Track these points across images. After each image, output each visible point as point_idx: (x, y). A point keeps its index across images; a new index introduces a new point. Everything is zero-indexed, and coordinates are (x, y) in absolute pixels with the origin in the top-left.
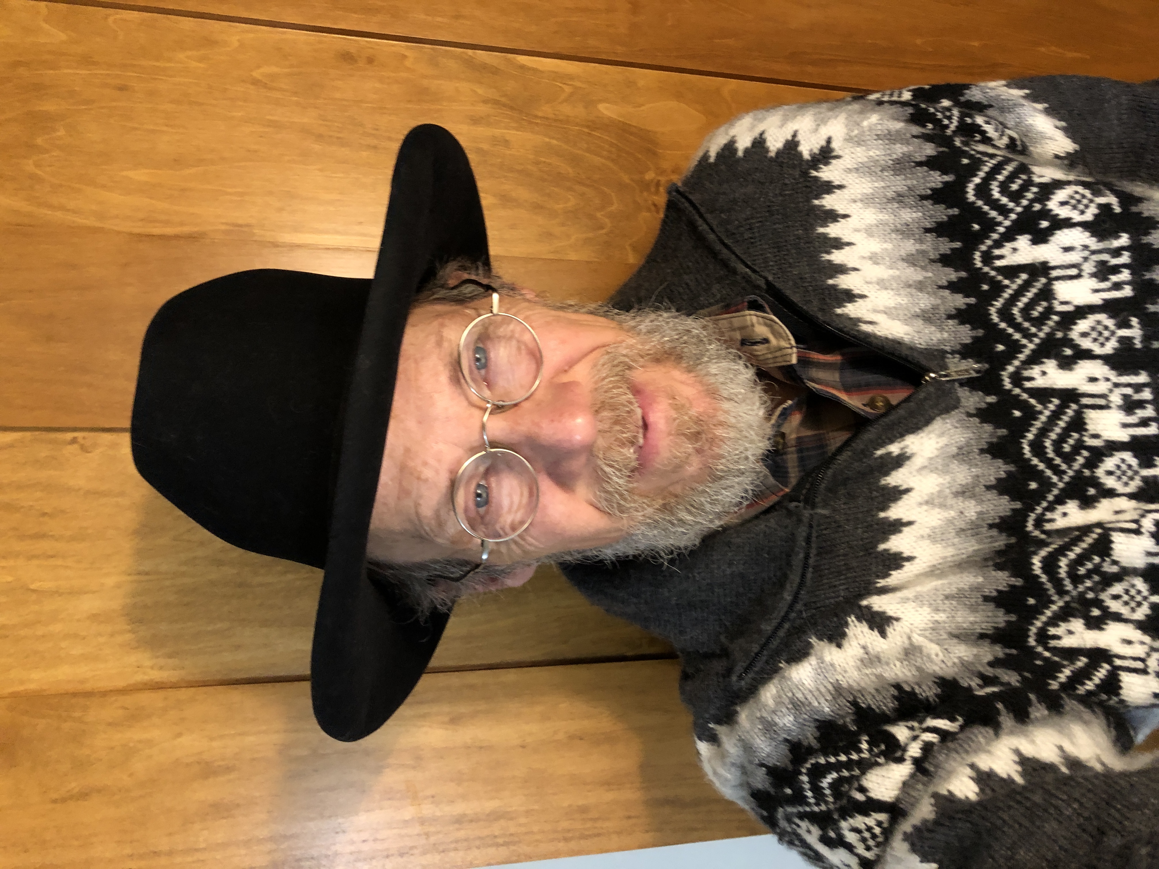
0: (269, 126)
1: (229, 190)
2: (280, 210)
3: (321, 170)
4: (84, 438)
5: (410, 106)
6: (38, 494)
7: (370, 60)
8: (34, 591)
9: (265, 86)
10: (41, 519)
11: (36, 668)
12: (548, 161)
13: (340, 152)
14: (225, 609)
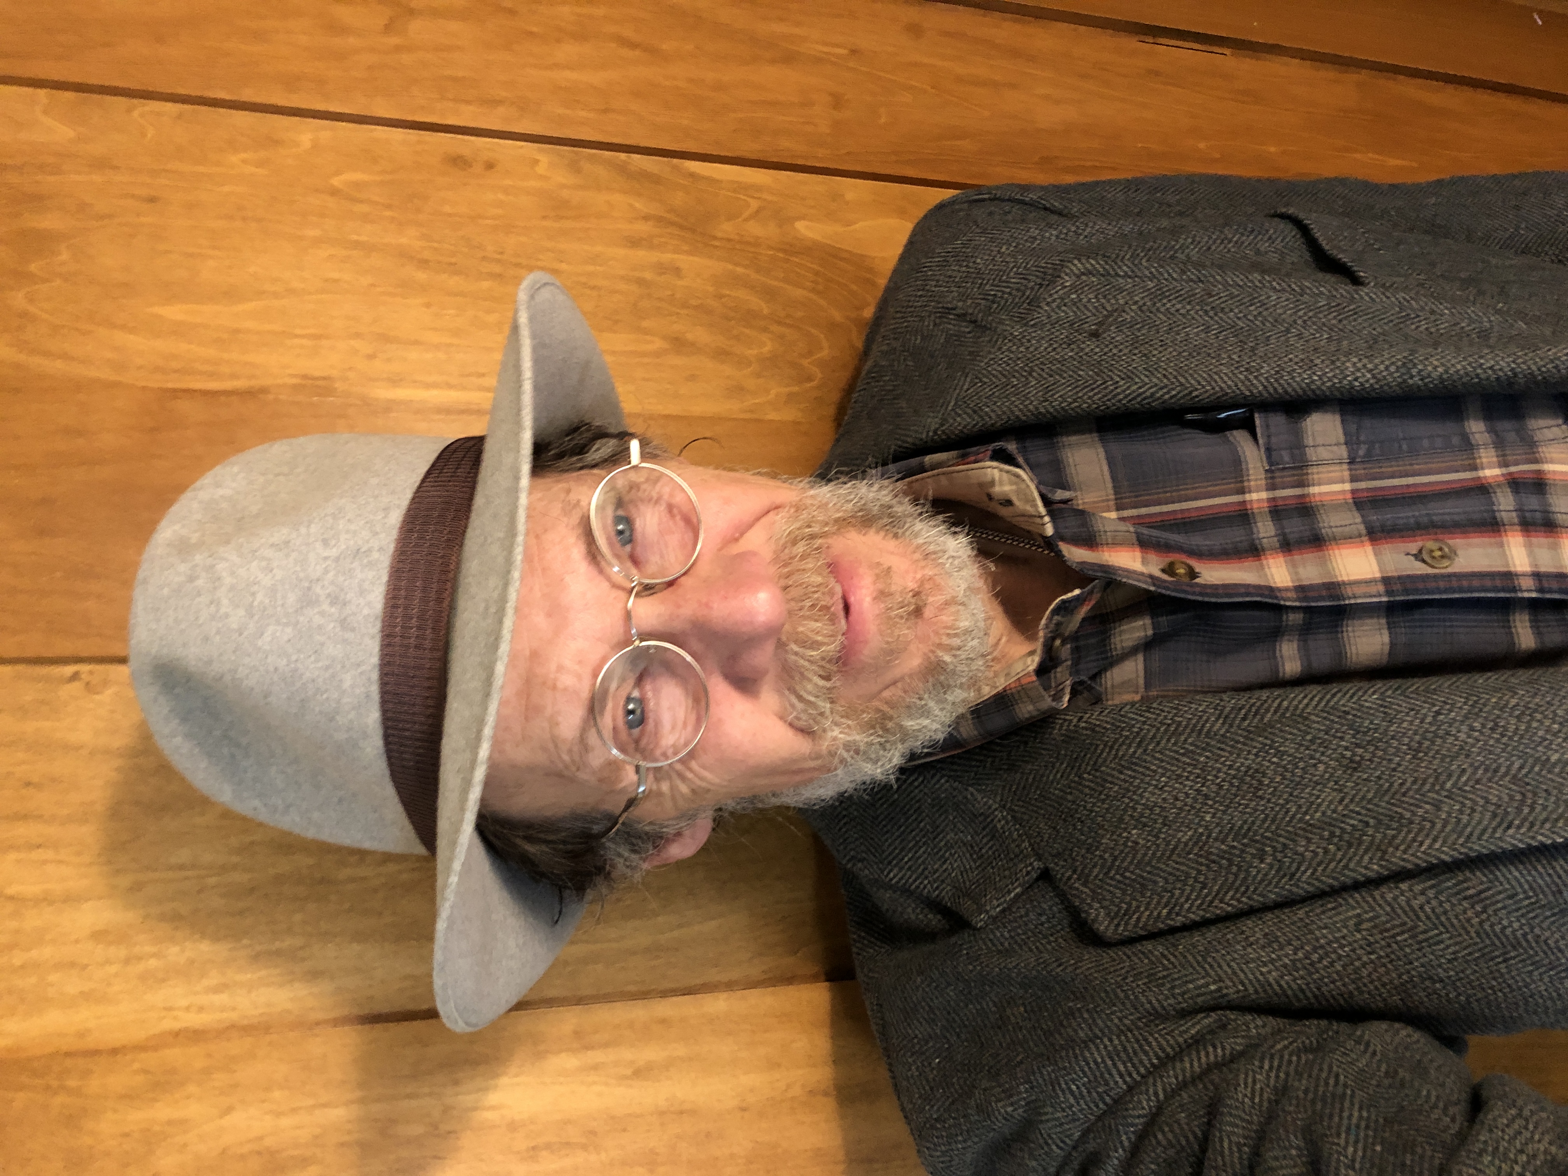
0: (354, 248)
1: (298, 331)
2: (372, 357)
3: (428, 305)
4: (90, 673)
5: (544, 223)
6: (20, 756)
7: (490, 166)
8: (12, 899)
9: (348, 197)
10: (24, 791)
11: (13, 1015)
12: (733, 294)
13: (454, 282)
14: (298, 917)
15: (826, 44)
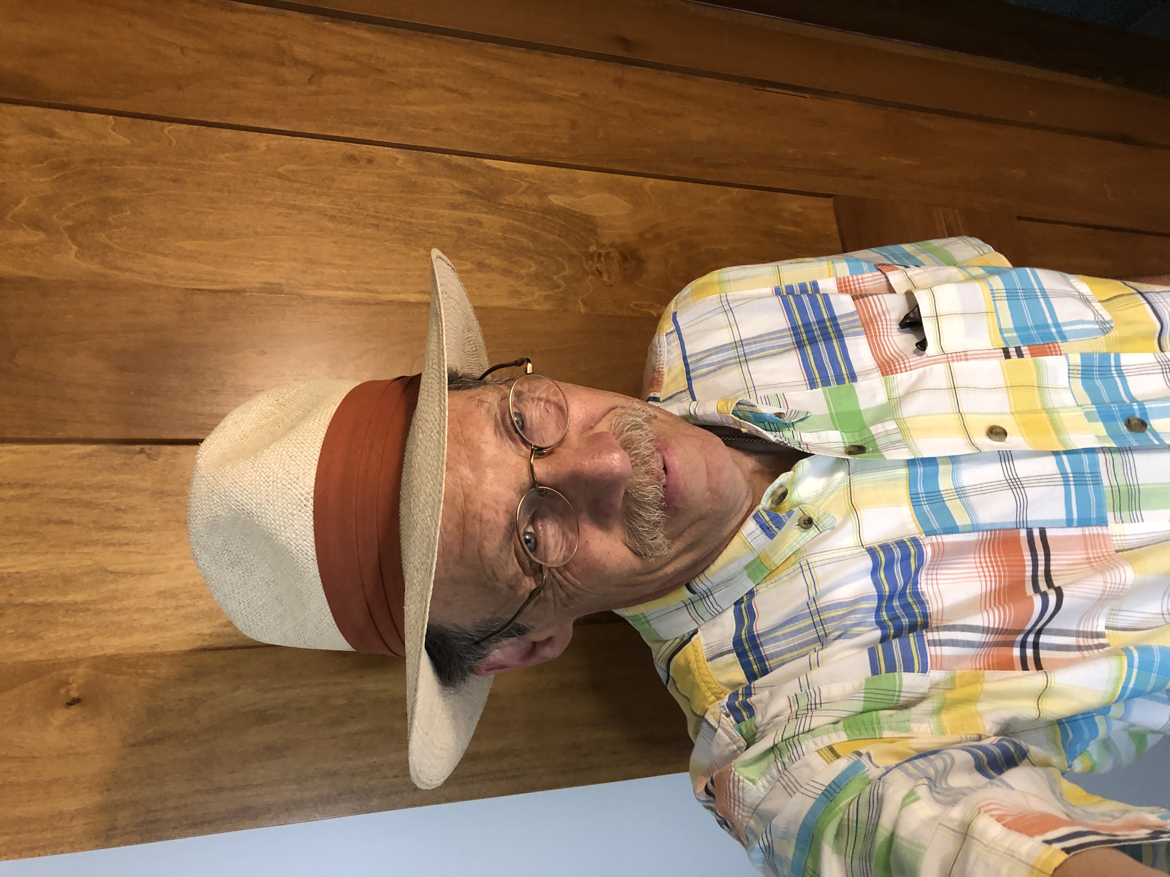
0: (293, 209)
1: (261, 257)
2: (304, 272)
3: (335, 243)
4: (150, 450)
5: (402, 195)
6: (114, 494)
7: (370, 161)
8: (111, 572)
9: (288, 179)
10: (116, 514)
11: (115, 636)
12: (513, 237)
13: (349, 229)
15: (568, 90)
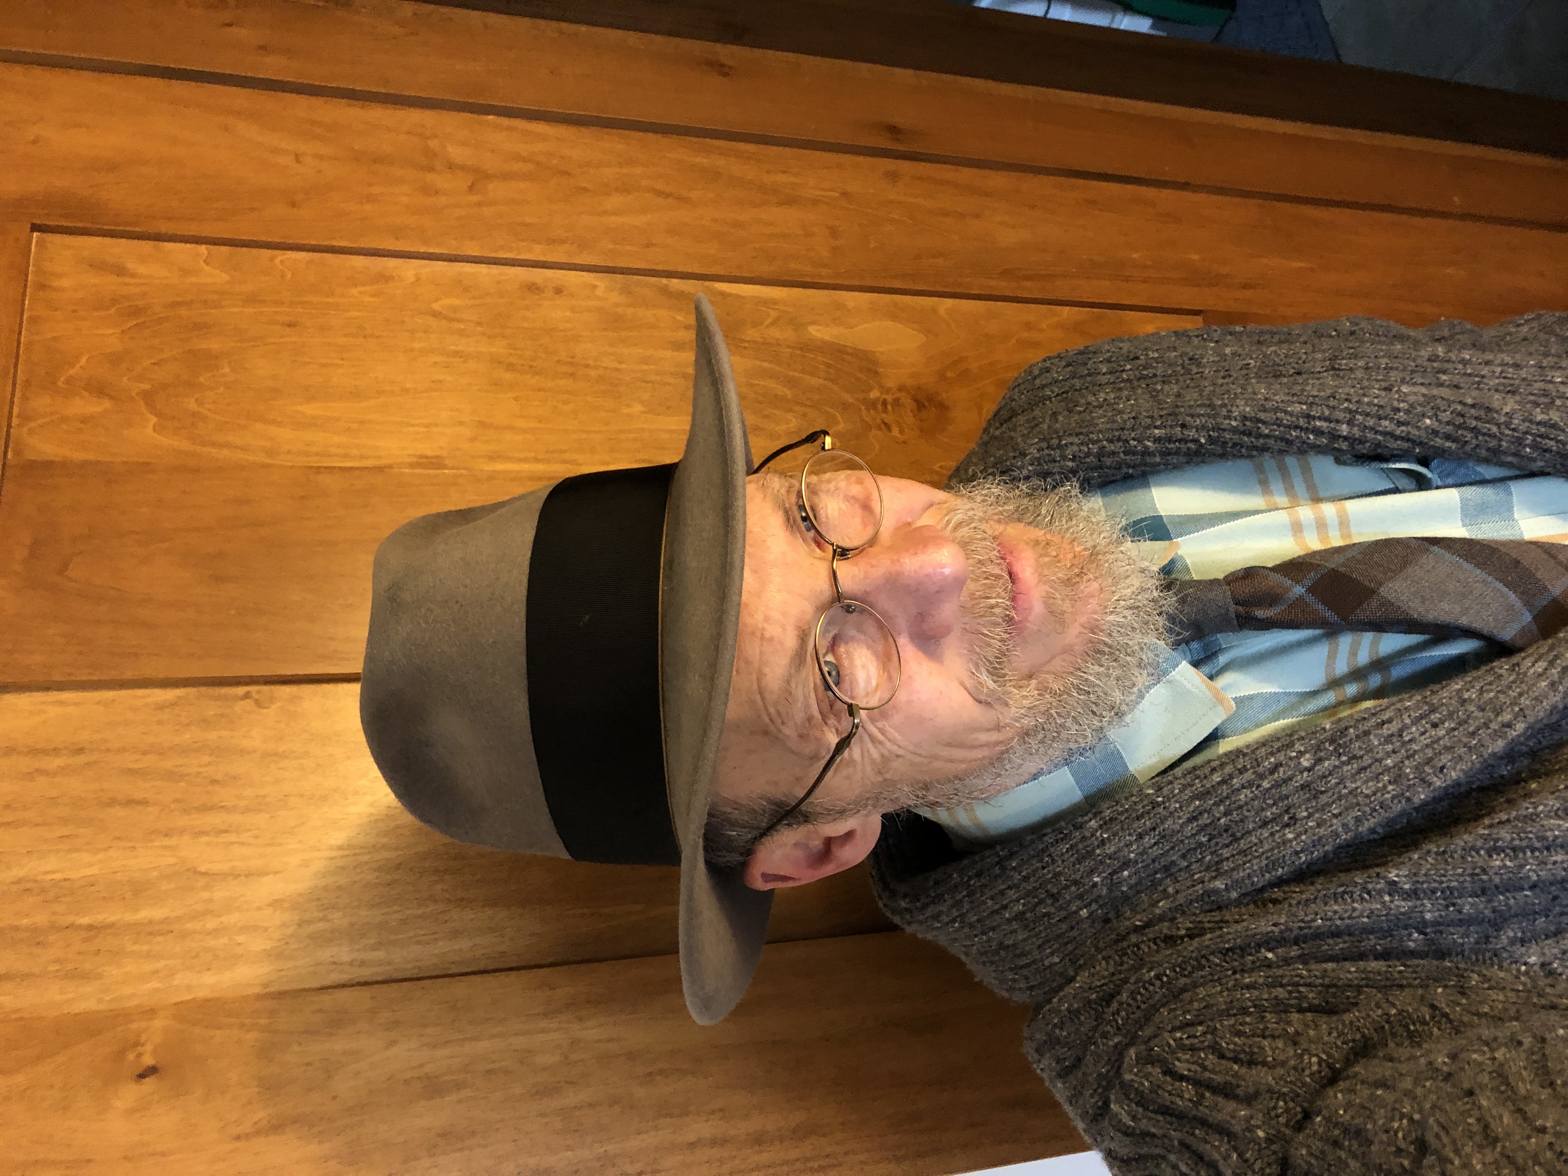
0: (455, 357)
1: (413, 422)
2: (474, 440)
3: (516, 399)
4: (259, 692)
5: (606, 334)
6: (206, 759)
7: (558, 291)
8: (203, 874)
9: (447, 318)
11: (209, 969)
12: (761, 383)
13: (535, 380)
14: (439, 887)
15: (822, 189)
